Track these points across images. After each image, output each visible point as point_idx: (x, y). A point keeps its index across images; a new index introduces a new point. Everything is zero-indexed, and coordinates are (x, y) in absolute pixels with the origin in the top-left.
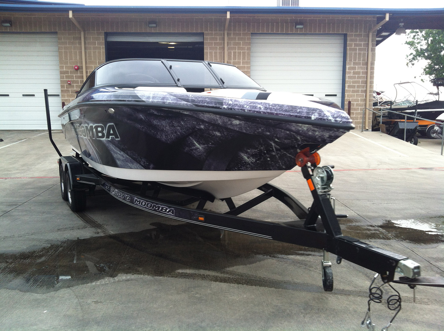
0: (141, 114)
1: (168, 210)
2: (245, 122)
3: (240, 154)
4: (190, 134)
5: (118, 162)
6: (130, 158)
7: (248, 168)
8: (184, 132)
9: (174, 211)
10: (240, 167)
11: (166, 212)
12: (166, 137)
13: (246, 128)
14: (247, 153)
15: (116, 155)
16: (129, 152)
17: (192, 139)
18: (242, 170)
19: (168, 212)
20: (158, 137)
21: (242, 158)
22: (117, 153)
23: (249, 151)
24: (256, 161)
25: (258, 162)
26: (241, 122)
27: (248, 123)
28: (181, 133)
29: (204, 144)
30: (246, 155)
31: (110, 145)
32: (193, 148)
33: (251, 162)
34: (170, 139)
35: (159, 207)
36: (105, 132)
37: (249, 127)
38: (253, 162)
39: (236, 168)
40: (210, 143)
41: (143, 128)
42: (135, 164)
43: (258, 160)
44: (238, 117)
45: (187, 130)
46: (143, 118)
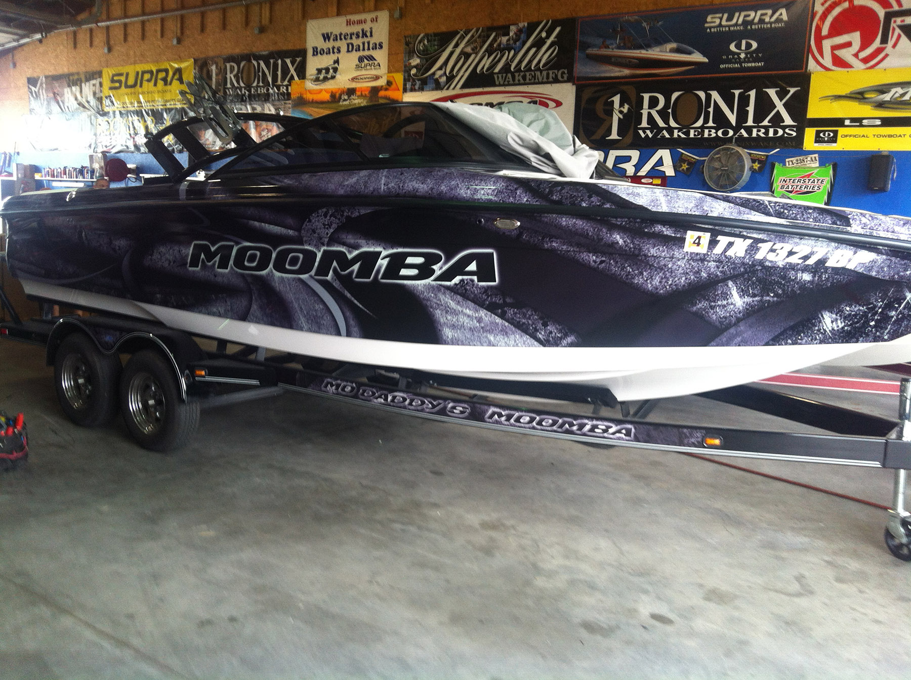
0: (618, 234)
1: (611, 431)
2: (889, 257)
3: (822, 316)
4: (734, 278)
5: (448, 333)
6: (507, 324)
7: (816, 339)
8: (721, 272)
9: (633, 430)
10: (801, 339)
11: (606, 435)
12: (660, 282)
13: (882, 268)
14: (840, 312)
15: (449, 318)
16: (510, 312)
17: (730, 286)
18: (800, 344)
19: (614, 434)
20: (638, 280)
21: (820, 322)
22: (455, 313)
23: (848, 309)
24: (843, 328)
25: (846, 328)
26: (878, 258)
27: (893, 259)
28: (709, 275)
29: (754, 296)
30: (834, 316)
31: (441, 297)
32: (719, 303)
33: (833, 329)
34: (671, 284)
35: (581, 426)
36: (441, 268)
37: (889, 266)
38: (836, 328)
39: (790, 341)
40: (772, 295)
41: (602, 262)
42: (518, 336)
43: (849, 326)
44: (881, 247)
45: (734, 269)
46: (621, 242)
